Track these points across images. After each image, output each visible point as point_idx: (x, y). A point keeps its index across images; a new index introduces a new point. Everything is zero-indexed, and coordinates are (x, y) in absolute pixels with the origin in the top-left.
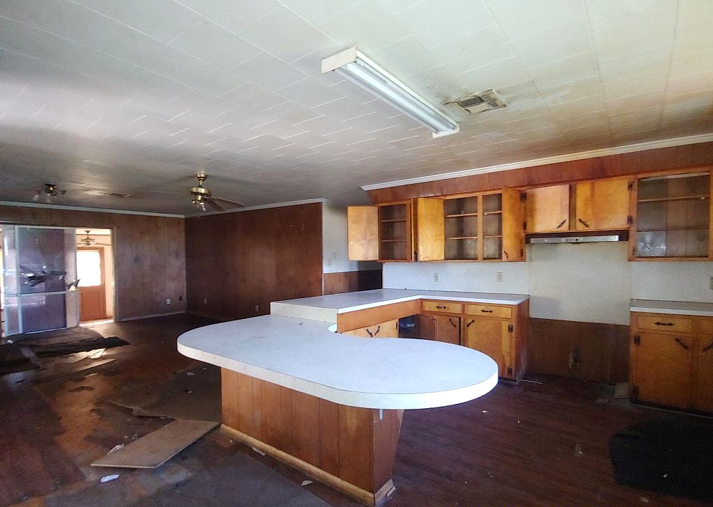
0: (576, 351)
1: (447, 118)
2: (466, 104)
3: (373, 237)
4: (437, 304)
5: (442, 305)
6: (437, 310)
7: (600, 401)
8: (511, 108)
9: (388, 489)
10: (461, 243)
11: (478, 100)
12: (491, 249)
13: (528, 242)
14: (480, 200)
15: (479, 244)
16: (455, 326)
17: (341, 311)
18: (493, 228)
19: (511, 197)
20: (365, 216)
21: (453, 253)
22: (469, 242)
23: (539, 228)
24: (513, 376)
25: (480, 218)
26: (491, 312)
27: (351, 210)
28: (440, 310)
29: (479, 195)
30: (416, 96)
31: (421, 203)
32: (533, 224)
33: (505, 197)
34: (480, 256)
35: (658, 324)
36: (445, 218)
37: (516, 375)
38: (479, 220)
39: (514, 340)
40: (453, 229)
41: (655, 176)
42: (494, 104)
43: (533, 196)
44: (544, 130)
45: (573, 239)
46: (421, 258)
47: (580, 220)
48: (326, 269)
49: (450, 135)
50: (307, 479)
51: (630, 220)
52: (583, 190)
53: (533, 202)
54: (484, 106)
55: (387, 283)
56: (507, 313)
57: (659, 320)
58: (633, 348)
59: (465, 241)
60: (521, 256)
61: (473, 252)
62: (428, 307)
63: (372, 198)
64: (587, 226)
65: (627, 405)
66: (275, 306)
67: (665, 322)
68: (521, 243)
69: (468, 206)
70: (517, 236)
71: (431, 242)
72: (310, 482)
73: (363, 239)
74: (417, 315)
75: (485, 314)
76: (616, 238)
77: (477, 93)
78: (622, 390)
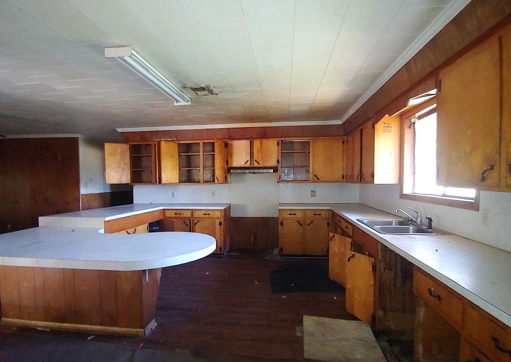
0: (255, 234)
1: (184, 95)
2: (196, 90)
3: (125, 167)
4: (174, 212)
5: (178, 212)
6: (175, 216)
7: (266, 258)
8: (220, 96)
9: (153, 325)
10: (189, 172)
11: (203, 89)
12: (208, 176)
13: (229, 172)
14: (201, 145)
15: (201, 173)
16: (187, 225)
17: (107, 219)
18: (209, 163)
19: (219, 145)
20: (119, 150)
21: (184, 178)
22: (194, 171)
23: (235, 164)
24: (223, 252)
25: (201, 157)
26: (209, 214)
27: (107, 146)
28: (177, 216)
29: (201, 142)
30: (167, 80)
31: (163, 144)
32: (232, 162)
33: (216, 144)
34: (202, 181)
35: (290, 214)
36: (179, 155)
37: (224, 251)
38: (201, 158)
39: (222, 230)
40: (184, 163)
41: (289, 139)
42: (211, 92)
43: (231, 145)
44: (237, 110)
45: (252, 171)
46: (163, 182)
47: (256, 160)
48: (83, 191)
49: (185, 105)
50: (90, 335)
51: (278, 161)
52: (257, 143)
53: (231, 149)
54: (206, 92)
55: (136, 200)
56: (218, 214)
57: (290, 212)
58: (280, 227)
59: (192, 171)
60: (226, 180)
61: (197, 178)
62: (168, 214)
63: (124, 138)
64: (259, 164)
65: (278, 258)
66: (42, 220)
67: (293, 213)
68: (225, 172)
69: (194, 148)
70: (223, 168)
71: (170, 171)
72: (94, 337)
73: (117, 168)
74: (161, 220)
75: (206, 216)
76: (272, 171)
77: (203, 86)
78: (276, 251)
